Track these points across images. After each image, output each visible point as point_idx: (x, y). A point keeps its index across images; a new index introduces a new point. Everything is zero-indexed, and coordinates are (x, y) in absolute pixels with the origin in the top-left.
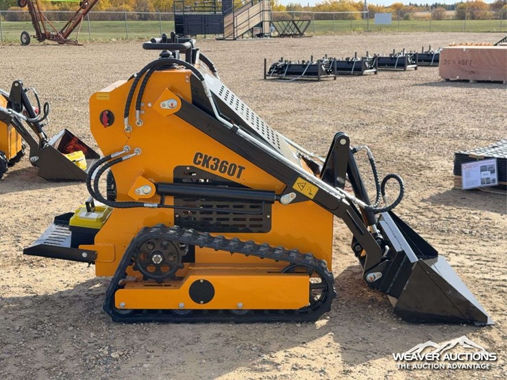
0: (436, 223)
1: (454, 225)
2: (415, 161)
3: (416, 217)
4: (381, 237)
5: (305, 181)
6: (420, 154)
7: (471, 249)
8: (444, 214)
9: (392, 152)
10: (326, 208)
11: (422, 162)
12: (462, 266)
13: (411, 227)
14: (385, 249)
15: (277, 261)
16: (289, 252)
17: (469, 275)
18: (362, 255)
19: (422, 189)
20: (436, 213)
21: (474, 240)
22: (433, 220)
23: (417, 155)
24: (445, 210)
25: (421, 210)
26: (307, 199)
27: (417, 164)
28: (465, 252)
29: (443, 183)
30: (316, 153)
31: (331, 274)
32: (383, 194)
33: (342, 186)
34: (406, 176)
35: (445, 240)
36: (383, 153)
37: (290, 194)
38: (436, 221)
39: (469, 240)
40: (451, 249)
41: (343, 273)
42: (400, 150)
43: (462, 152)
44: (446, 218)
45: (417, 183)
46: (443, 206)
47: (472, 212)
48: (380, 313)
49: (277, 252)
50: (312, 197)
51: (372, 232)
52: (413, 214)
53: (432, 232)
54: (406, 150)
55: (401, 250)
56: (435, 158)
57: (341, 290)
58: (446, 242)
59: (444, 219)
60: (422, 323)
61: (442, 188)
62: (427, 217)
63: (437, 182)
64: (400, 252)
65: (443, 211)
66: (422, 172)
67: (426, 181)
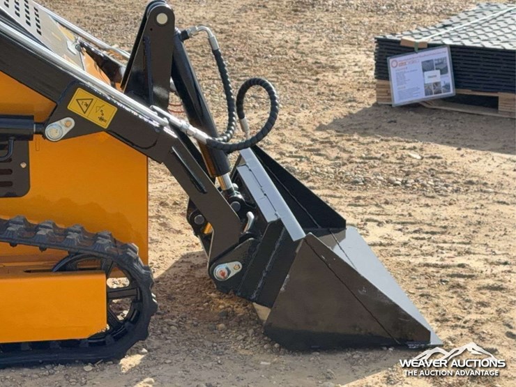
0: (343, 169)
1: (376, 170)
2: (307, 55)
3: (308, 159)
4: (240, 196)
5: (91, 96)
6: (317, 43)
7: (405, 213)
8: (358, 151)
9: (266, 39)
10: (132, 145)
11: (319, 57)
12: (388, 245)
13: (297, 177)
14: (247, 219)
15: (42, 249)
16: (66, 232)
17: (401, 259)
18: (206, 232)
19: (320, 108)
20: (345, 151)
21: (410, 196)
22: (338, 163)
23: (311, 45)
24: (360, 143)
25: (317, 146)
26: (97, 129)
27: (310, 61)
28: (394, 218)
29: (357, 95)
30: (123, 45)
31: (147, 268)
32: (241, 116)
33: (164, 104)
34: (291, 84)
35: (359, 198)
36: (250, 42)
37: (63, 121)
38: (344, 164)
39: (402, 197)
40: (370, 213)
41: (174, 266)
42: (279, 36)
43: (389, 36)
44: (361, 157)
45: (310, 96)
46: (356, 137)
47: (408, 146)
48: (240, 337)
49: (42, 232)
50: (105, 125)
51: (224, 189)
52: (302, 154)
53: (336, 185)
54: (291, 36)
55: (275, 219)
56: (343, 49)
57: (169, 298)
58: (362, 202)
59: (358, 160)
60: (316, 350)
61: (354, 104)
62: (327, 158)
63: (346, 93)
64: (273, 223)
65: (356, 146)
66: (319, 76)
67: (327, 92)
